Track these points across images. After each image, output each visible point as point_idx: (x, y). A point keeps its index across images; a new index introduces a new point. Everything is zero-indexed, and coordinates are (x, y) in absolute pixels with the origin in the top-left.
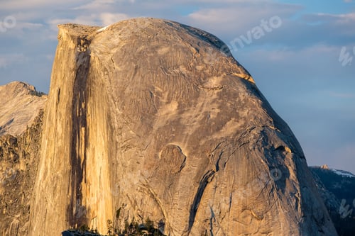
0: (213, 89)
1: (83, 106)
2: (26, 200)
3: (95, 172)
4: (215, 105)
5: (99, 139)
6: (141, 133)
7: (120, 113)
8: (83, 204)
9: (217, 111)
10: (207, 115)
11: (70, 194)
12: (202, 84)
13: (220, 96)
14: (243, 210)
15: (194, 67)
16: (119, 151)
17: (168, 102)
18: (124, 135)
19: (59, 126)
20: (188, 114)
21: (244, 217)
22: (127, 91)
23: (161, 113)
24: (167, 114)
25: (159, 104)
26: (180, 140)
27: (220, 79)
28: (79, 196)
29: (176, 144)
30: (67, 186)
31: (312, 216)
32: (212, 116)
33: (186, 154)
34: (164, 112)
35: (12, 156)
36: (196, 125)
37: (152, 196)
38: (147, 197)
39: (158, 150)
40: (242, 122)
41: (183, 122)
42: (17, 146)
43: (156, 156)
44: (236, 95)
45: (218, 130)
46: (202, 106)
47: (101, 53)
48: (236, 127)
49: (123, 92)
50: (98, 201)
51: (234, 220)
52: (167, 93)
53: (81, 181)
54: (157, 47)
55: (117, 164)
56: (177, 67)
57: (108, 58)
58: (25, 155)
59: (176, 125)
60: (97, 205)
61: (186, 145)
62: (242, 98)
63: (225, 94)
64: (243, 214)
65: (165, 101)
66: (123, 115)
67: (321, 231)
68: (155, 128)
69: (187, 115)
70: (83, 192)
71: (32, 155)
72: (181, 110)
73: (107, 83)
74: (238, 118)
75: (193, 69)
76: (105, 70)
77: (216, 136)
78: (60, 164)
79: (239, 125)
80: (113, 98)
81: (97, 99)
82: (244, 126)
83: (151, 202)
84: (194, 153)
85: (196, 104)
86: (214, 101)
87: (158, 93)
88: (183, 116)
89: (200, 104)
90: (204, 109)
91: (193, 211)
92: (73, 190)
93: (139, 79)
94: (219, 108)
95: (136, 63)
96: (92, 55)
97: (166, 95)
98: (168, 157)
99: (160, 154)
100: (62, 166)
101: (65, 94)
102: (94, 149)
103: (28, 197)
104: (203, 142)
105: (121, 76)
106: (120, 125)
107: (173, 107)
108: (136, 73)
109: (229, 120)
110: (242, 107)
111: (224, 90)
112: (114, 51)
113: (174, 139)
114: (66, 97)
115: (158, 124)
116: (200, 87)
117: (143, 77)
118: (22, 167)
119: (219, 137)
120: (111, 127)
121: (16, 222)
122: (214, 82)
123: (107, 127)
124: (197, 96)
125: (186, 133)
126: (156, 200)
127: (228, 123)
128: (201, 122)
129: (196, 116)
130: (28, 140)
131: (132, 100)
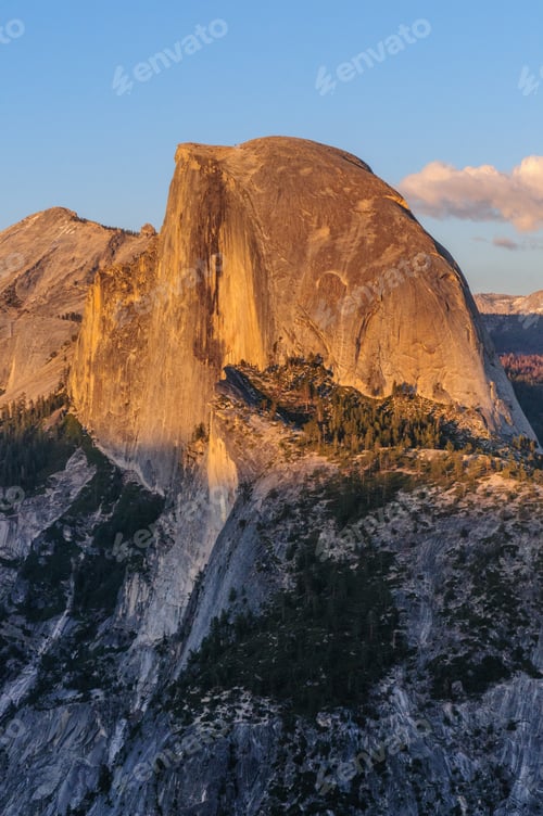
0: (366, 212)
1: (213, 232)
2: (143, 333)
3: (230, 303)
4: (371, 230)
5: (235, 267)
6: (295, 261)
7: (268, 238)
8: (215, 337)
9: (374, 236)
10: (363, 240)
11: (199, 327)
12: (353, 207)
13: (375, 219)
14: (414, 343)
15: (341, 189)
16: (269, 281)
17: (319, 227)
18: (274, 263)
19: (183, 253)
20: (343, 240)
21: (415, 351)
22: (273, 215)
23: (312, 239)
24: (319, 240)
25: (309, 229)
26: (338, 269)
27: (371, 202)
28: (210, 330)
29: (332, 272)
30: (193, 320)
31: (485, 349)
32: (369, 242)
33: (346, 283)
34: (316, 238)
35: (125, 286)
36: (354, 252)
37: (312, 329)
38: (307, 329)
39: (315, 279)
40: (403, 249)
41: (338, 248)
42: (130, 275)
43: (313, 286)
44: (391, 219)
45: (378, 257)
46: (357, 231)
47: (237, 174)
48: (396, 253)
49: (268, 216)
50: (234, 334)
51: (404, 353)
52: (316, 217)
53: (211, 313)
54: (299, 168)
55: (269, 295)
56: (323, 189)
57: (247, 179)
58: (139, 286)
59: (330, 252)
60: (233, 339)
61: (346, 273)
62: (399, 222)
63: (380, 219)
64: (412, 348)
65: (314, 226)
66: (271, 241)
67: (493, 365)
68: (309, 255)
69: (341, 241)
70: (215, 325)
71: (148, 284)
72: (334, 235)
73: (249, 206)
74: (397, 244)
75: (340, 191)
76: (244, 192)
77: (376, 264)
78: (184, 295)
79: (400, 251)
80: (258, 223)
81: (233, 224)
82: (407, 252)
83: (312, 336)
84: (355, 282)
85: (349, 229)
86: (369, 226)
87: (306, 217)
88: (337, 241)
89: (353, 229)
90: (359, 235)
91: (359, 345)
92: (202, 323)
93: (285, 203)
94: (375, 233)
95: (278, 184)
96: (224, 176)
97: (315, 219)
98: (327, 286)
99: (318, 283)
100: (188, 296)
101: (188, 218)
102: (228, 279)
103: (146, 330)
104: (363, 270)
105: (264, 199)
106: (269, 252)
107: (325, 232)
108: (280, 195)
109: (389, 246)
110: (401, 232)
111: (378, 214)
112: (253, 172)
113: (331, 267)
114: (190, 222)
115: (311, 251)
116: (351, 210)
117: (288, 201)
118: (136, 298)
119: (380, 264)
120: (258, 255)
121: (132, 357)
122: (365, 205)
123: (252, 255)
124: (349, 220)
125: (343, 260)
126: (317, 334)
127: (388, 249)
128: (359, 248)
129: (352, 242)
130: (143, 268)
131: (279, 225)
